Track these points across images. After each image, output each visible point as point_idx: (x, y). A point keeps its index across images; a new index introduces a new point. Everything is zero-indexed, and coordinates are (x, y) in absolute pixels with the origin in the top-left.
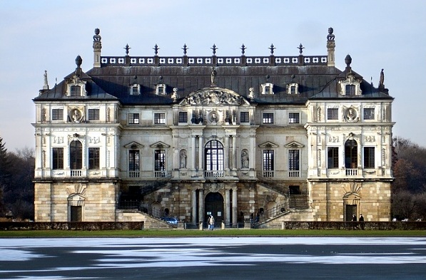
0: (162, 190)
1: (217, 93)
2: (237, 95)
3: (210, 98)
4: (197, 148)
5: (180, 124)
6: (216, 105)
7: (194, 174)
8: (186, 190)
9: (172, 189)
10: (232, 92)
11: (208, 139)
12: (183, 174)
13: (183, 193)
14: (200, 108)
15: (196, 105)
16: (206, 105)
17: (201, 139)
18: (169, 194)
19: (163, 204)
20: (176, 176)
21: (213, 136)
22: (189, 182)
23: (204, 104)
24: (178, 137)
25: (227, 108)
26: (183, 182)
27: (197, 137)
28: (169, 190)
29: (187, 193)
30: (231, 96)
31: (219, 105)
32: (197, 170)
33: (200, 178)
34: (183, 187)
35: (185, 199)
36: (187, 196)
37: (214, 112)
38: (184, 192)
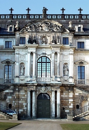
0: (7, 91)
1: (47, 23)
2: (60, 25)
3: (42, 27)
4: (31, 61)
5: (20, 45)
6: (46, 32)
7: (29, 79)
8: (24, 91)
9: (14, 90)
10: (57, 23)
11: (40, 55)
12: (22, 80)
13: (21, 93)
14: (34, 34)
15: (32, 32)
16: (39, 32)
17: (34, 55)
18: (12, 94)
19: (8, 101)
20: (17, 81)
21: (43, 54)
22: (26, 85)
23: (37, 32)
24: (19, 54)
25: (52, 35)
26: (22, 85)
27: (32, 54)
28: (12, 91)
29: (24, 93)
30: (56, 26)
31: (48, 32)
32: (31, 77)
33: (33, 82)
34: (21, 89)
35: (23, 98)
36: (24, 96)
37: (44, 37)
38: (22, 93)
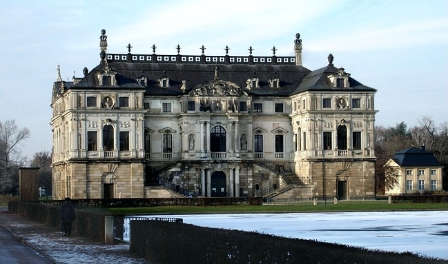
0: (173, 170)
1: (221, 85)
2: (238, 87)
3: (215, 89)
4: (205, 132)
5: (188, 112)
6: (221, 96)
7: (203, 155)
8: (194, 169)
9: (183, 168)
10: (233, 85)
11: (213, 125)
12: (192, 156)
13: (191, 172)
14: (206, 98)
15: (203, 96)
16: (212, 96)
17: (208, 125)
18: (179, 173)
19: (174, 182)
20: (186, 157)
21: (218, 123)
22: (199, 162)
23: (210, 95)
24: (187, 123)
25: (229, 98)
26: (193, 162)
27: (205, 123)
28: (179, 170)
29: (195, 172)
30: (233, 88)
31: (222, 96)
32: (206, 152)
33: (208, 159)
34: (191, 167)
35: (194, 177)
36: (195, 175)
37: (218, 102)
38: (193, 171)
